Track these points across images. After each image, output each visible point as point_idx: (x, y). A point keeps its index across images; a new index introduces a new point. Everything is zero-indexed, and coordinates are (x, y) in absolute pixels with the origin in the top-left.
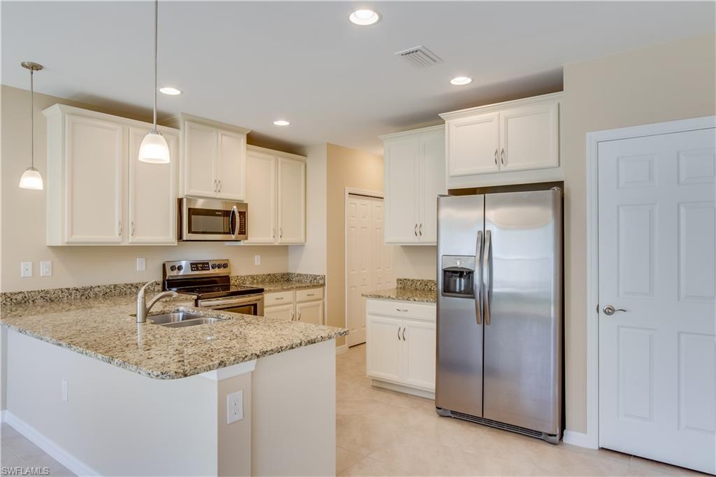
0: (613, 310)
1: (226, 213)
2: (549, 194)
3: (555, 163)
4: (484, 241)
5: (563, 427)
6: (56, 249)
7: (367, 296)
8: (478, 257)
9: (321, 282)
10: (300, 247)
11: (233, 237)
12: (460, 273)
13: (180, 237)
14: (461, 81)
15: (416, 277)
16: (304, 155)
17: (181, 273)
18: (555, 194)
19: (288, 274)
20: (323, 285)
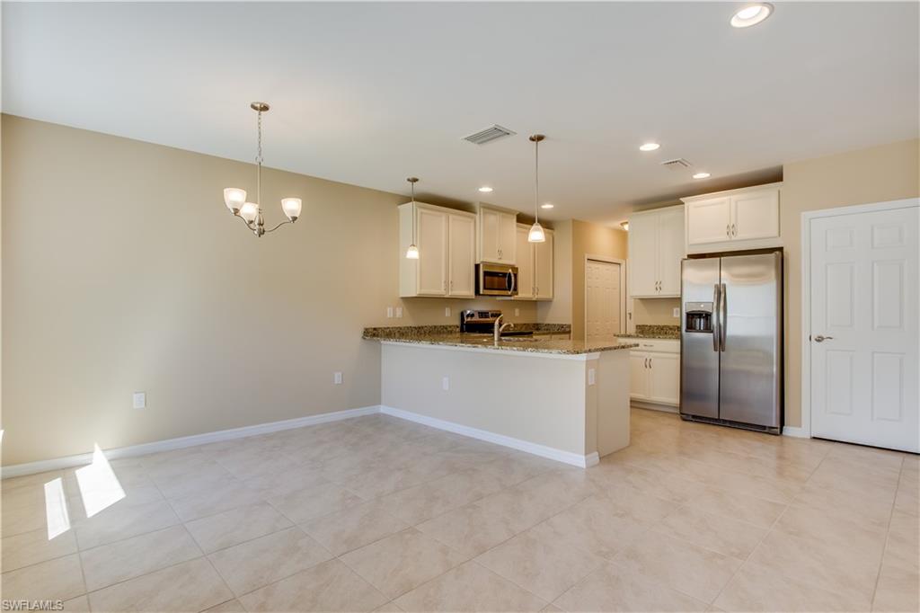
0: (823, 339)
1: (504, 275)
2: (772, 256)
3: (776, 233)
4: (720, 292)
5: (782, 423)
6: (406, 299)
7: (618, 336)
8: (715, 305)
9: (567, 330)
10: (548, 302)
11: (510, 293)
12: (699, 315)
13: (477, 291)
14: (701, 176)
15: (653, 324)
16: (552, 229)
17: (474, 319)
18: (777, 256)
19: (537, 324)
20: (569, 332)
